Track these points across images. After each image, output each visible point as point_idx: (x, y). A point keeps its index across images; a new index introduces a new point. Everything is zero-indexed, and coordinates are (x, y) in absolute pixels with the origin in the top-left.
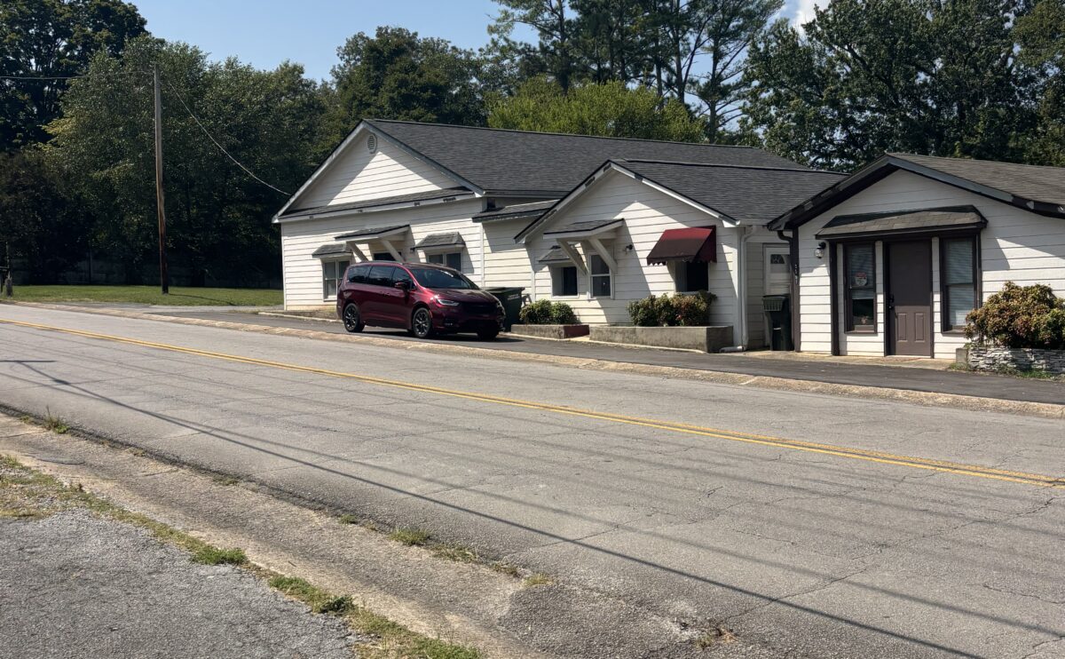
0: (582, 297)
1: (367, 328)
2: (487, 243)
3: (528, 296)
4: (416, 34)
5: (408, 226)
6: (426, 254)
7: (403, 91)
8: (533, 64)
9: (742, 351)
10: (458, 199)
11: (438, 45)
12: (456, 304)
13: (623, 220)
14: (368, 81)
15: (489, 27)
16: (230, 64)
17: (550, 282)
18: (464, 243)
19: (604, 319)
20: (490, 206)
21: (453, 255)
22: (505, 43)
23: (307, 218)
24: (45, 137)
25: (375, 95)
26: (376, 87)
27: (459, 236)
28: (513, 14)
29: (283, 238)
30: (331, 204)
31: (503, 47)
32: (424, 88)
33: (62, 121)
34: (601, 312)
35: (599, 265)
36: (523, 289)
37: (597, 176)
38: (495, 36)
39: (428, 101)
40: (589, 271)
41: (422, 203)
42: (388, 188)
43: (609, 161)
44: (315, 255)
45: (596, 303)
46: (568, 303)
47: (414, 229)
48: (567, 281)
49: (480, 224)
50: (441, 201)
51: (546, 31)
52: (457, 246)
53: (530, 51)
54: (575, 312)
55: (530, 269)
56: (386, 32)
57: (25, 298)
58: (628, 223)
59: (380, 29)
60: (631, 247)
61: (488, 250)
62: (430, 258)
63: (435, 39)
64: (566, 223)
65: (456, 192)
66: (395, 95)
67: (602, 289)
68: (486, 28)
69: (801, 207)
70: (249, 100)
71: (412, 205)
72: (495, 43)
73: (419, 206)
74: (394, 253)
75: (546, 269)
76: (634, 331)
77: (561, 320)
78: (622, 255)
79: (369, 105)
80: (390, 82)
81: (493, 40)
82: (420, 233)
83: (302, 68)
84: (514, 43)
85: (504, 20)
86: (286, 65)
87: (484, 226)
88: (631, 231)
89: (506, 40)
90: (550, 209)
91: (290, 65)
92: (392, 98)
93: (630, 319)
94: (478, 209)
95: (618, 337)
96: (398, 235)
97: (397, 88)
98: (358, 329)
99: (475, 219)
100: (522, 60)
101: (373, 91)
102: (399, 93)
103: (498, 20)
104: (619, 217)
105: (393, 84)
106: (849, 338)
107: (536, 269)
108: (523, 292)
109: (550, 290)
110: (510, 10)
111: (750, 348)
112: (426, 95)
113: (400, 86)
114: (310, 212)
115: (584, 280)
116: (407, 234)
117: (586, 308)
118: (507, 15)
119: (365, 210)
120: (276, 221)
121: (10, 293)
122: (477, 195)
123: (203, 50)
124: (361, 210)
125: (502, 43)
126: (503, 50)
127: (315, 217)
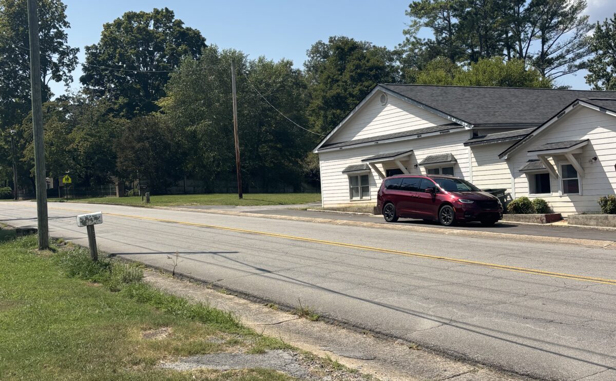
0: (554, 194)
1: (400, 219)
2: (474, 160)
3: (509, 194)
4: (352, 39)
5: (412, 151)
6: (426, 168)
7: (359, 71)
8: (434, 50)
10: (451, 131)
11: (365, 45)
12: (472, 202)
13: (588, 140)
14: (336, 66)
15: (404, 30)
16: (261, 60)
17: (527, 185)
18: (456, 160)
19: (574, 209)
20: (475, 135)
21: (448, 167)
22: (414, 40)
23: (338, 149)
24: (156, 108)
25: (341, 74)
26: (342, 70)
27: (452, 156)
28: (420, 22)
29: (320, 162)
30: (354, 139)
31: (413, 42)
32: (371, 69)
33: (166, 98)
34: (572, 204)
35: (569, 171)
36: (505, 190)
37: (567, 111)
38: (408, 36)
39: (374, 76)
40: (560, 176)
41: (423, 136)
42: (396, 127)
43: (577, 100)
44: (344, 172)
45: (567, 198)
46: (544, 199)
47: (416, 153)
48: (541, 183)
49: (468, 147)
50: (438, 133)
51: (438, 31)
52: (452, 162)
53: (431, 43)
54: (550, 205)
55: (510, 176)
56: (335, 39)
57: (157, 203)
58: (593, 142)
59: (331, 38)
60: (596, 159)
61: (476, 164)
62: (429, 171)
63: (363, 42)
64: (540, 144)
65: (449, 127)
66: (353, 74)
67: (571, 188)
68: (402, 31)
70: (274, 81)
71: (416, 137)
72: (408, 40)
73: (420, 137)
74: (403, 168)
75: (524, 175)
76: (607, 218)
77: (541, 211)
78: (588, 165)
79: (337, 81)
80: (350, 66)
81: (407, 38)
82: (421, 155)
83: (292, 63)
84: (420, 39)
85: (414, 26)
86: (283, 61)
87: (472, 148)
88: (595, 147)
90: (528, 135)
91: (285, 61)
92: (351, 76)
93: (601, 209)
94: (467, 137)
95: (593, 222)
96: (404, 157)
97: (355, 69)
98: (395, 220)
99: (466, 144)
100: (426, 49)
101: (339, 73)
102: (356, 73)
103: (411, 26)
104: (585, 138)
105: (352, 67)
107: (515, 176)
108: (505, 192)
109: (527, 190)
110: (418, 20)
112: (373, 73)
113: (357, 68)
114: (340, 145)
115: (557, 182)
116: (411, 155)
117: (558, 201)
118: (416, 23)
119: (379, 142)
120: (316, 152)
121: (148, 201)
122: (467, 128)
123: (245, 53)
124: (377, 142)
125: (412, 40)
126: (413, 44)
127: (343, 148)
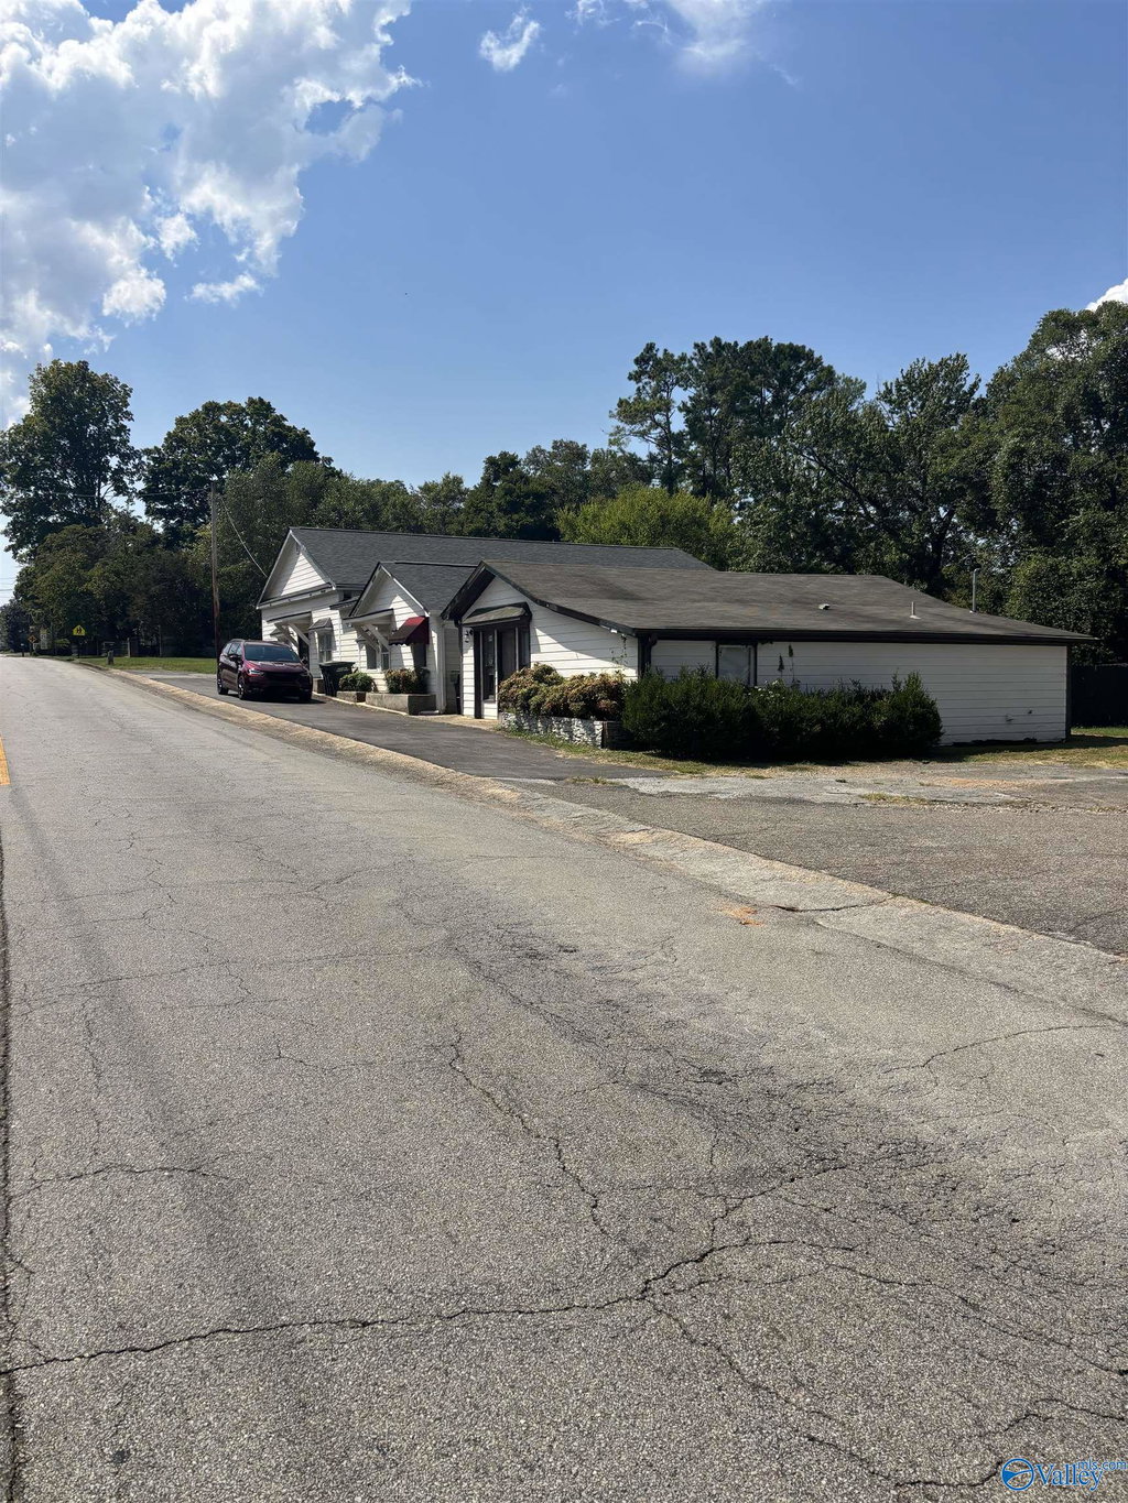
0: (378, 670)
2: (342, 627)
3: (354, 668)
4: (585, 446)
5: (311, 612)
9: (439, 714)
13: (393, 609)
17: (365, 658)
18: (332, 627)
20: (347, 596)
21: (328, 636)
22: (621, 454)
23: (271, 605)
27: (330, 621)
28: (626, 429)
30: (282, 594)
36: (353, 663)
37: (376, 575)
40: (381, 649)
41: (317, 594)
42: (305, 582)
45: (382, 674)
46: (371, 674)
48: (372, 658)
49: (338, 611)
50: (324, 593)
52: (330, 629)
54: (374, 679)
55: (357, 647)
58: (396, 612)
59: (555, 442)
61: (342, 633)
62: (319, 636)
65: (327, 586)
67: (384, 664)
69: (453, 601)
73: (315, 596)
82: (316, 617)
87: (340, 613)
88: (396, 618)
89: (623, 452)
90: (358, 601)
94: (336, 600)
96: (307, 619)
99: (332, 608)
103: (611, 435)
104: (389, 606)
106: (486, 705)
109: (366, 664)
111: (446, 713)
114: (271, 601)
115: (379, 657)
116: (310, 618)
117: (379, 676)
120: (258, 608)
122: (334, 589)
